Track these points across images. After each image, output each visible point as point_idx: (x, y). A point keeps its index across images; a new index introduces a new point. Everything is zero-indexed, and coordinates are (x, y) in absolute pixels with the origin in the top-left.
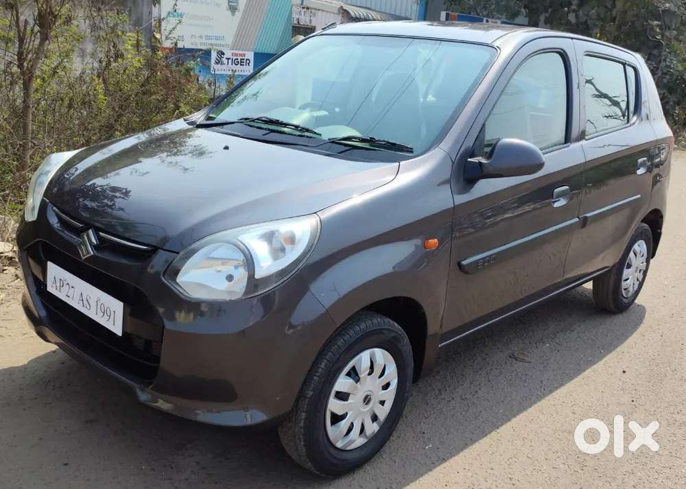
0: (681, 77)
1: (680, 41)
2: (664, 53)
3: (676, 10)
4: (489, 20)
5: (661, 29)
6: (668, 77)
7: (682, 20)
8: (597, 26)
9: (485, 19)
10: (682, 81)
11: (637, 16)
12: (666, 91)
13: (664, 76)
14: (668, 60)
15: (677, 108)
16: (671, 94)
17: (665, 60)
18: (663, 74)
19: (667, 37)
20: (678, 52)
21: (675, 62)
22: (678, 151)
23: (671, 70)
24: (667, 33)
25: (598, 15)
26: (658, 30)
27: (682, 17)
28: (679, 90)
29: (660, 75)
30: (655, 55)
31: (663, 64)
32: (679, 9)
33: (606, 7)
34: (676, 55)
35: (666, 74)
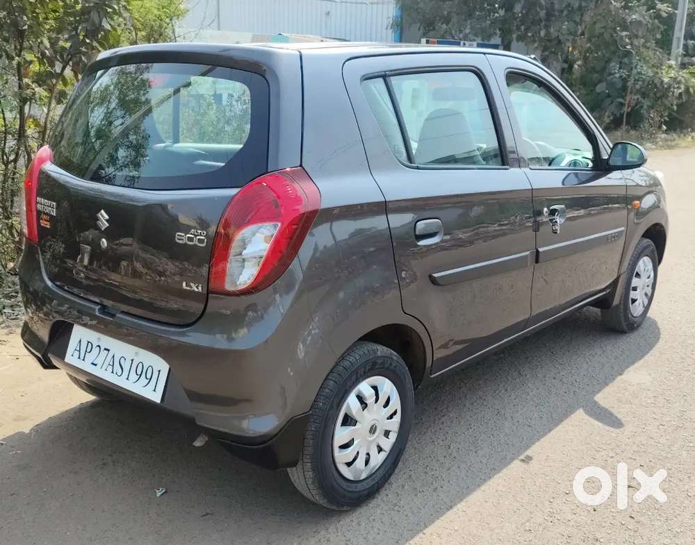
0: (653, 81)
1: (648, 48)
2: (634, 61)
3: (642, 19)
4: (466, 42)
5: (630, 39)
6: (640, 83)
7: (648, 28)
8: (568, 40)
9: (462, 43)
10: (653, 86)
11: (604, 27)
12: (639, 96)
13: (636, 82)
14: (638, 67)
15: (652, 111)
16: (644, 98)
17: (636, 67)
18: (635, 81)
19: (636, 46)
20: (647, 58)
21: (645, 68)
22: (657, 151)
23: (643, 76)
24: (636, 42)
25: (568, 30)
26: (627, 40)
27: (647, 25)
28: (652, 95)
29: (632, 81)
30: (626, 64)
31: (634, 71)
32: (644, 18)
33: (575, 22)
34: (646, 62)
35: (638, 80)
